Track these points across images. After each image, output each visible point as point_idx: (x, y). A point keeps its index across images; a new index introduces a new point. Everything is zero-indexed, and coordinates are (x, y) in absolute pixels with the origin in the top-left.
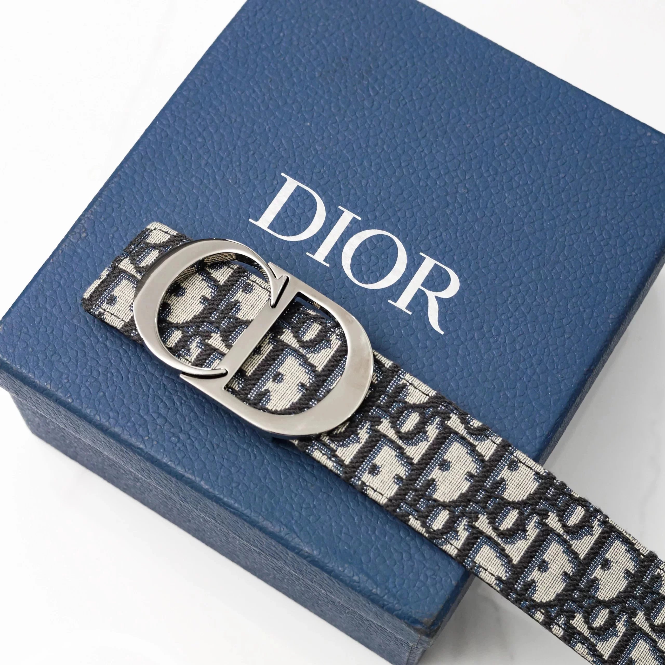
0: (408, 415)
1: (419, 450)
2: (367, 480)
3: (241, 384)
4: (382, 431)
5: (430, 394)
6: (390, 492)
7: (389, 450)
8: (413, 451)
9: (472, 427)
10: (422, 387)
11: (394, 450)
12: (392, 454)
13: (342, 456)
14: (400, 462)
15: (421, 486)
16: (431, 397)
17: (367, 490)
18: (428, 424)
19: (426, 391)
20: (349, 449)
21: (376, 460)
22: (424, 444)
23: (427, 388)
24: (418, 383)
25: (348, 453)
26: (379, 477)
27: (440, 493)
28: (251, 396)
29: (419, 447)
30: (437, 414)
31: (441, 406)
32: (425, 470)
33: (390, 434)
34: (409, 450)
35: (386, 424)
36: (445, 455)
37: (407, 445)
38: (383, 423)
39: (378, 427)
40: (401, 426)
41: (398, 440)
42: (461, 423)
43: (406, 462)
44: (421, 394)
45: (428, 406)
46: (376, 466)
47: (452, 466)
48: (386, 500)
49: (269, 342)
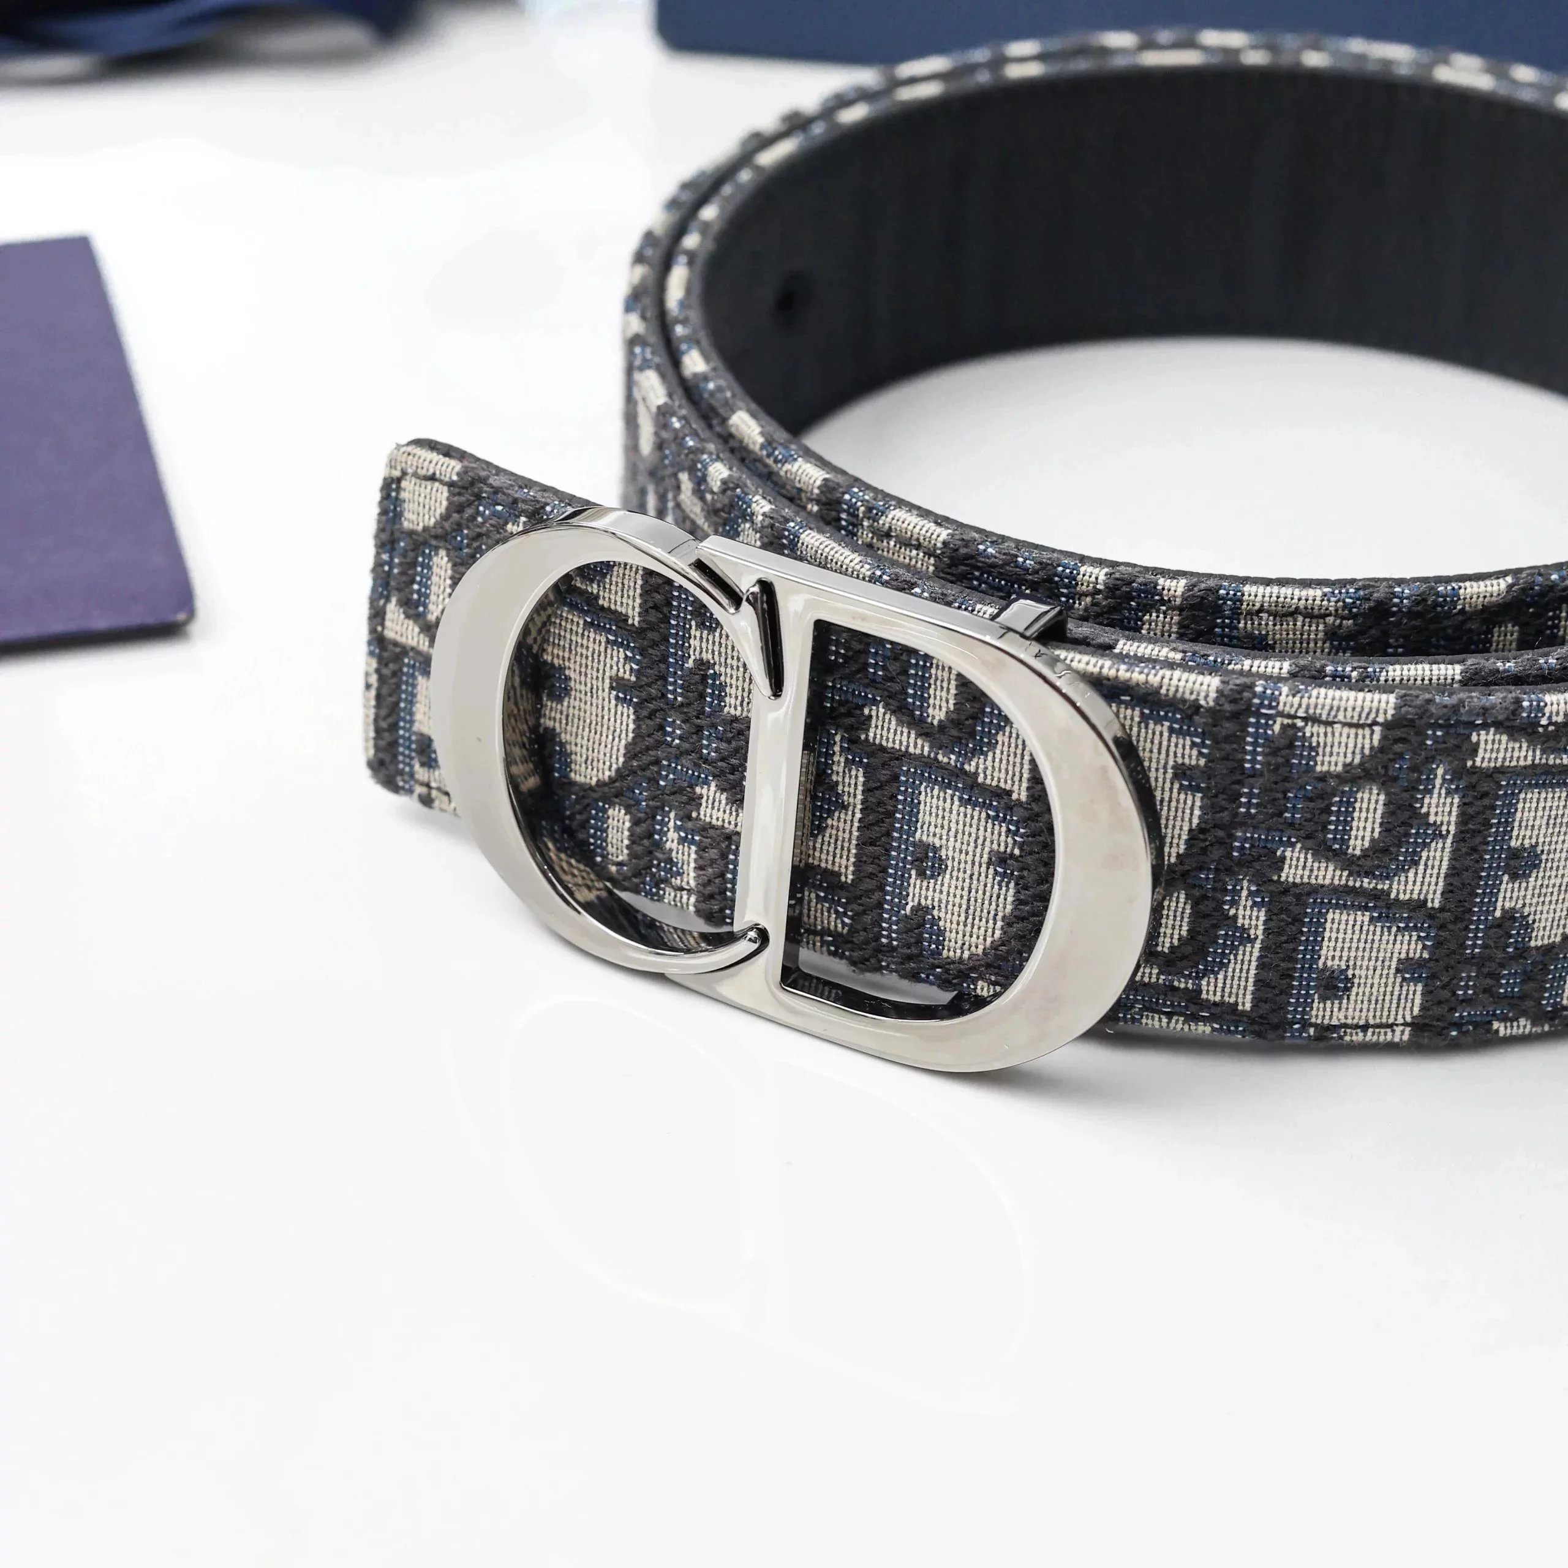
0: (1349, 804)
1: (1429, 871)
2: (1327, 1017)
3: (845, 914)
4: (1298, 880)
5: (1380, 719)
6: (1408, 1009)
7: (1344, 917)
8: (1415, 882)
9: (1551, 728)
10: (1346, 710)
11: (1360, 908)
12: (1359, 923)
13: (1223, 996)
14: (1394, 929)
15: (1484, 946)
16: (1387, 726)
17: (1341, 1038)
18: (1419, 796)
19: (1364, 715)
20: (1230, 970)
21: (1323, 958)
22: (1436, 851)
23: (1362, 707)
24: (1327, 708)
25: (1236, 982)
26: (1357, 994)
27: (1545, 928)
28: (889, 937)
29: (1426, 865)
30: (1430, 759)
31: (1430, 732)
32: (1475, 904)
33: (1324, 877)
34: (1402, 887)
35: (1298, 859)
36: (1511, 838)
37: (1387, 878)
38: (1288, 862)
39: (1280, 876)
40: (1344, 842)
41: (1355, 881)
42: (1515, 740)
43: (1409, 918)
44: (1353, 731)
45: (1391, 756)
46: (1333, 972)
47: (1542, 851)
48: (1408, 1029)
49: (848, 763)
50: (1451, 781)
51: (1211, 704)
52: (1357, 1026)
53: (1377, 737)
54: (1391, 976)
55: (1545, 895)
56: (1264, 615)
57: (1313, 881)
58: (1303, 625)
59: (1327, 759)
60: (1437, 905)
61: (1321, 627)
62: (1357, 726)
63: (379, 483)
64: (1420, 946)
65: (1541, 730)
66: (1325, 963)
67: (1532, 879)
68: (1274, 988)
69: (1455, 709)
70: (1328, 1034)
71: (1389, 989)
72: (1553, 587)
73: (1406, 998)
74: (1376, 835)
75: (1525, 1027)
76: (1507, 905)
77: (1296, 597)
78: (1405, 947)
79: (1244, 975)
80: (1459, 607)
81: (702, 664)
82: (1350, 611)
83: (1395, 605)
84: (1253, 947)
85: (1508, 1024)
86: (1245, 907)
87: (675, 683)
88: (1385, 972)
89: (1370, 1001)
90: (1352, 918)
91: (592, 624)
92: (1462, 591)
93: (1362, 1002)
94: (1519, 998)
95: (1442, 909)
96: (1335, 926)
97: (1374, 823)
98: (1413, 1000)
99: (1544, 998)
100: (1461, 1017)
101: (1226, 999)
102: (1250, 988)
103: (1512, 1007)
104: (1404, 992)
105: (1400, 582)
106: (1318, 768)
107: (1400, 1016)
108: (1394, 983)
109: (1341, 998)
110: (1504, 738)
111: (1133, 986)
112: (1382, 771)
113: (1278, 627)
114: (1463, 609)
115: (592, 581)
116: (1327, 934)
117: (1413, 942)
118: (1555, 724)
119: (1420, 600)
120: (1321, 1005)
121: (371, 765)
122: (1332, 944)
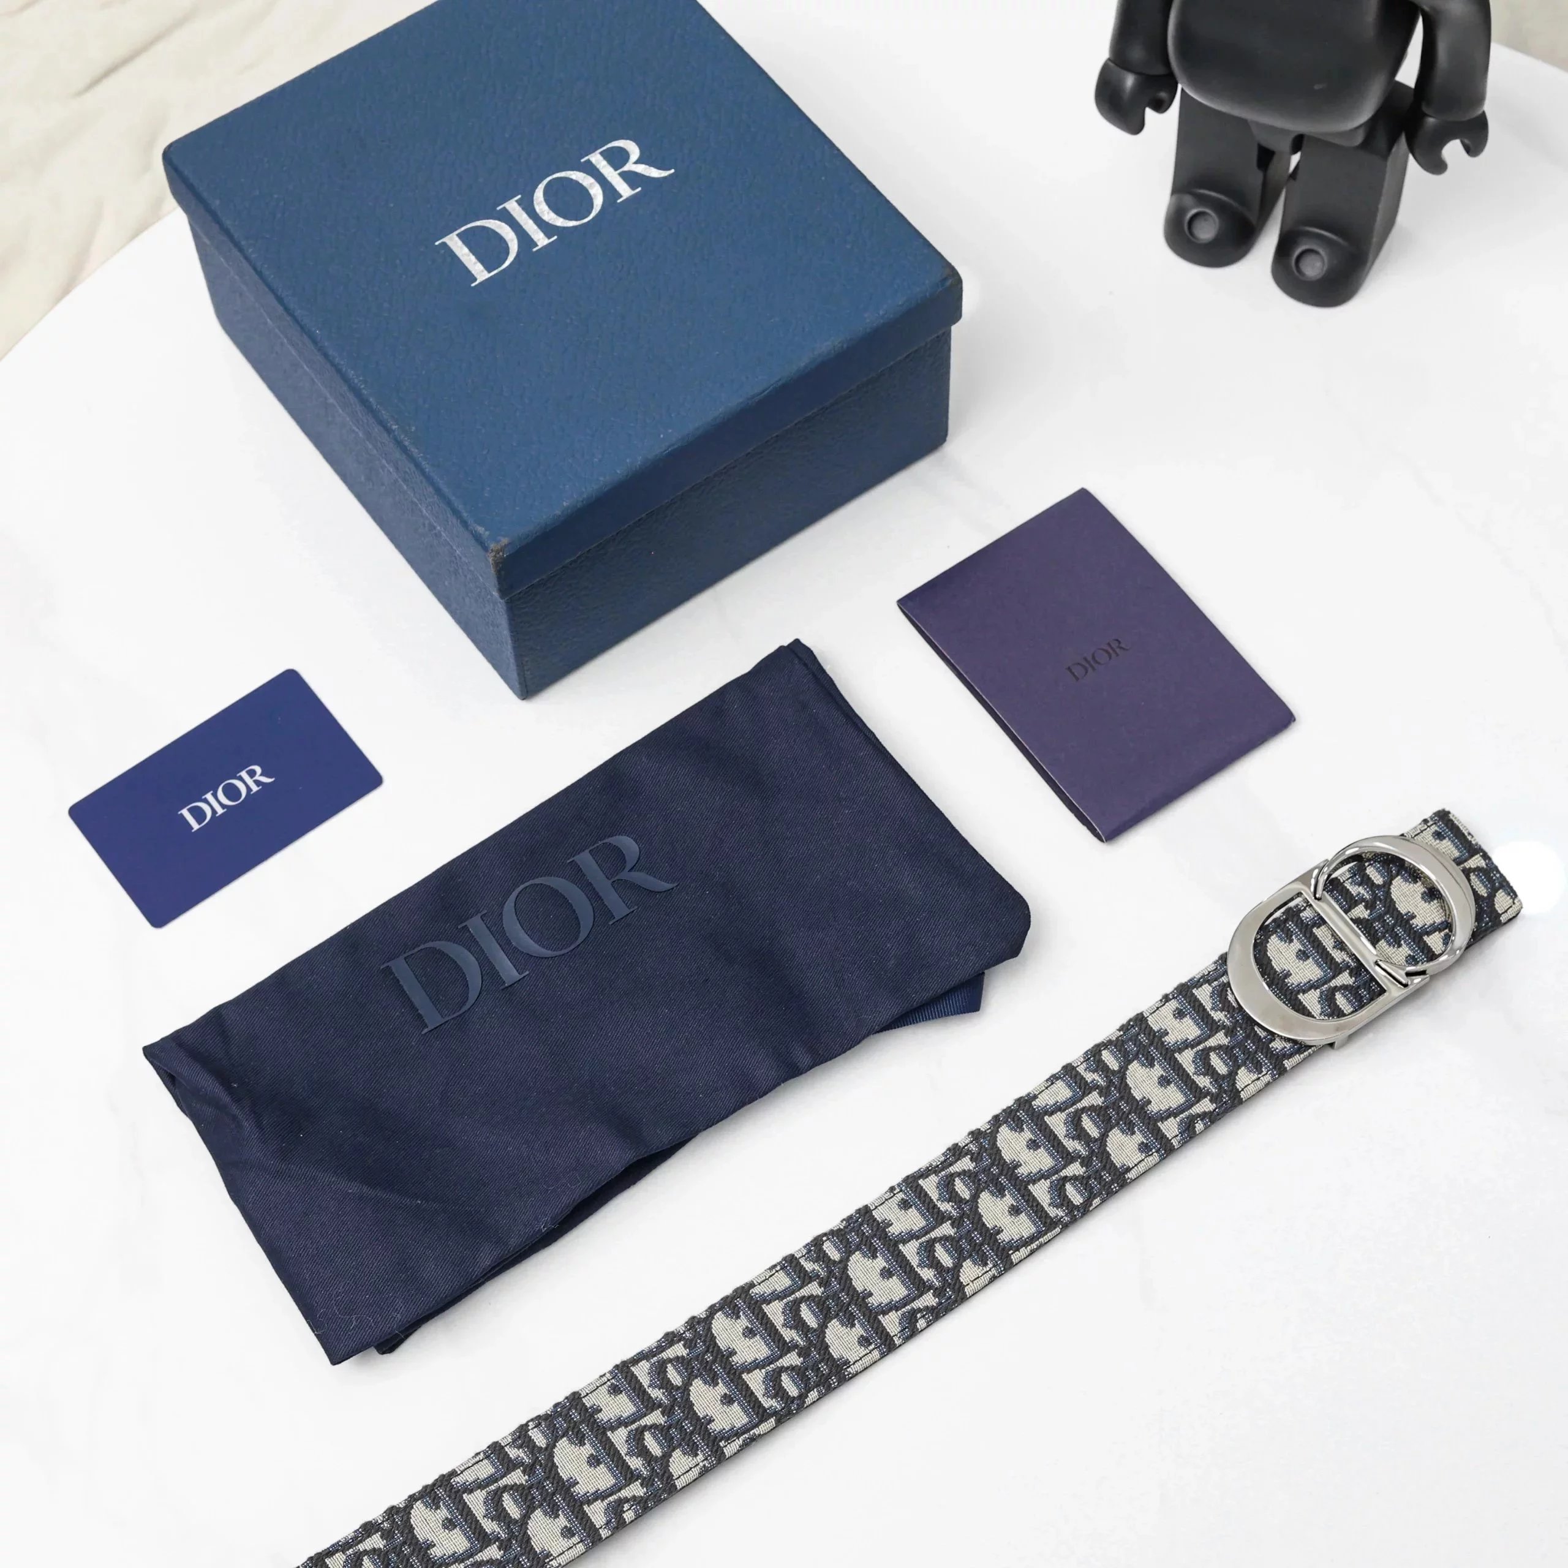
0: (1227, 1065)
2: (1172, 1005)
3: (1305, 920)
5: (1242, 1092)
11: (1194, 1040)
15: (1150, 1052)
16: (1239, 1092)
17: (1164, 1003)
19: (1247, 1090)
24: (1257, 1085)
28: (1291, 926)
30: (1219, 1091)
31: (1227, 1098)
32: (1165, 1061)
42: (1203, 1111)
48: (1148, 1017)
49: (1344, 961)
50: (1208, 1090)
52: (1161, 1007)
53: (1238, 1087)
54: (1166, 1027)
55: (1147, 1077)
57: (1213, 1037)
59: (1244, 1072)
62: (1246, 1086)
63: (1517, 893)
64: (1168, 1041)
65: (1198, 1119)
66: (1187, 1018)
68: (1193, 1002)
70: (1168, 1002)
71: (1163, 1023)
73: (1156, 1025)
74: (1211, 1062)
75: (1113, 1038)
76: (1156, 1068)
78: (1171, 1038)
79: (1204, 999)
81: (1400, 946)
84: (1209, 1008)
86: (1222, 1017)
87: (1401, 932)
88: (1169, 1028)
89: (1165, 1017)
90: (1193, 1035)
91: (1434, 924)
93: (1167, 1015)
94: (1124, 1045)
95: (1174, 1056)
97: (1216, 1065)
98: (1154, 1025)
100: (1135, 1029)
102: (1199, 997)
103: (1123, 1041)
104: (1158, 1025)
106: (1243, 1068)
107: (1153, 1019)
108: (1163, 1026)
109: (1174, 1012)
110: (1206, 1111)
112: (1229, 1080)
115: (1445, 935)
116: (1195, 1026)
117: (1171, 1041)
120: (1177, 1007)
121: (1449, 813)
122: (1191, 1024)
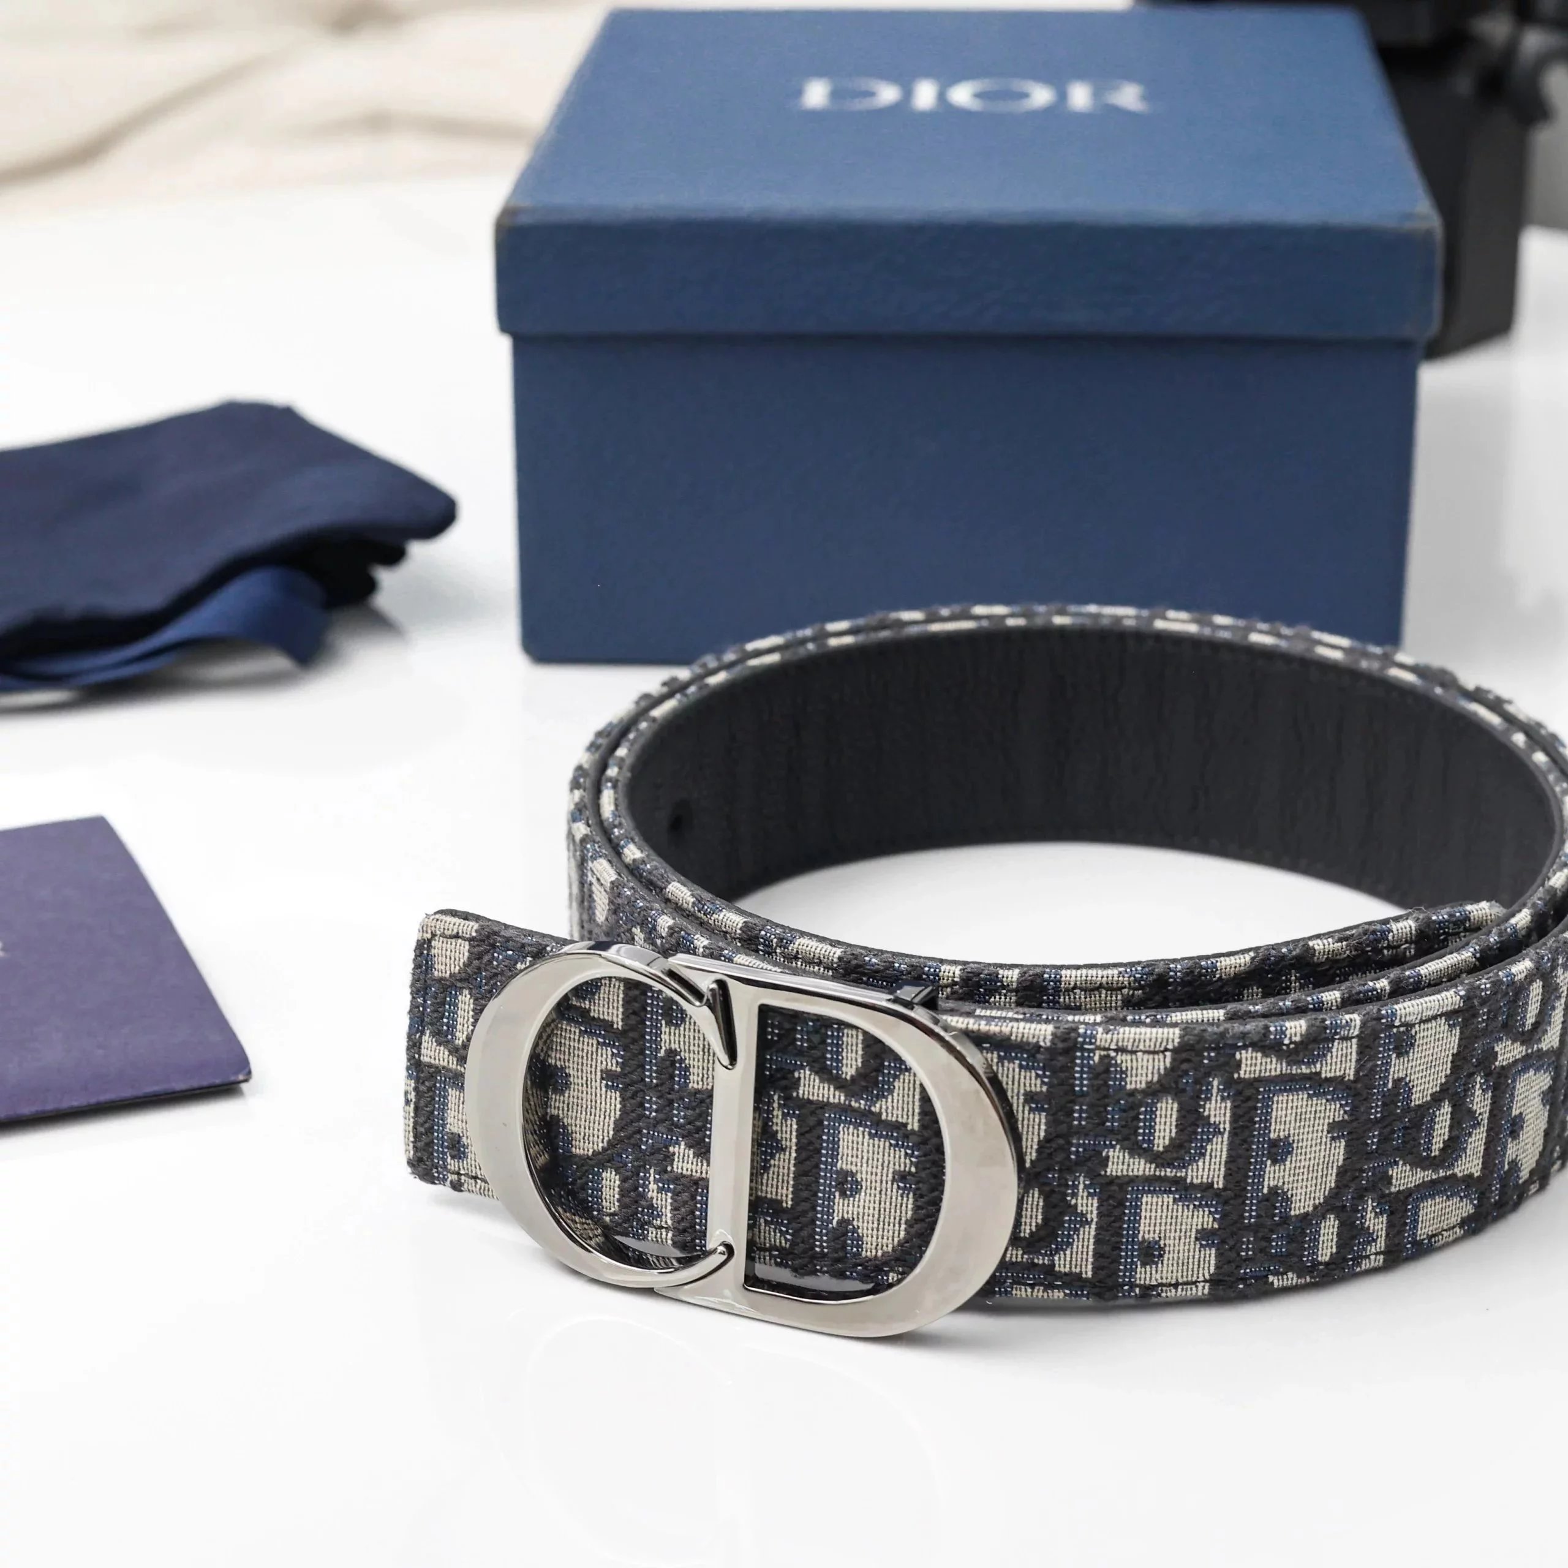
0: (1153, 1112)
1: (1213, 1160)
2: (1148, 1279)
3: (787, 1232)
4: (1119, 1174)
5: (1170, 1046)
6: (1206, 1268)
7: (1155, 1199)
8: (1203, 1169)
9: (1292, 1046)
10: (1145, 1041)
11: (1165, 1192)
12: (1165, 1203)
13: (1070, 1268)
14: (1191, 1207)
15: (1258, 1217)
16: (1175, 1051)
17: (1159, 1295)
18: (1202, 1103)
19: (1158, 1044)
20: (1075, 1247)
21: (1141, 1233)
22: (1217, 1144)
23: (1157, 1038)
24: (1131, 1040)
25: (1079, 1256)
26: (1169, 1259)
27: (1300, 1200)
28: (821, 1246)
29: (1211, 1156)
30: (1208, 1074)
31: (1206, 1054)
32: (1248, 1184)
33: (1138, 1170)
34: (1195, 1174)
35: (1118, 1157)
36: (1270, 1131)
37: (1184, 1167)
38: (1111, 1159)
39: (1106, 1172)
40: (1150, 1142)
41: (1160, 1171)
42: (1267, 1056)
43: (1202, 1198)
44: (1151, 1056)
45: (1180, 1073)
46: (1150, 1242)
47: (1293, 1141)
48: (1207, 1285)
49: (784, 1115)
50: (1224, 1090)
51: (1048, 1044)
52: (1170, 1285)
53: (1168, 1060)
54: (1192, 1243)
55: (1298, 1174)
56: (1077, 991)
57: (1131, 1174)
58: (1106, 997)
59: (1134, 1079)
60: (1221, 1186)
61: (1119, 997)
62: (1154, 1053)
63: (414, 945)
64: (1211, 1219)
65: (1285, 1048)
66: (1143, 1237)
67: (1288, 1163)
68: (1108, 1258)
69: (1222, 1035)
70: (1149, 1292)
71: (1191, 1253)
72: (1283, 957)
73: (1204, 1260)
74: (1173, 1135)
75: (1292, 1279)
76: (1272, 1184)
77: (1100, 976)
78: (1201, 1220)
79: (1085, 1250)
80: (1218, 976)
81: (671, 1053)
82: (1139, 983)
83: (1171, 977)
84: (1090, 1228)
85: (1280, 1277)
86: (1082, 1197)
87: (650, 1070)
88: (1188, 1240)
89: (1178, 1264)
90: (1160, 1200)
91: (586, 1031)
92: (1218, 964)
93: (1173, 1265)
94: (1287, 1256)
95: (1225, 1189)
96: (1149, 1207)
97: (1171, 1125)
98: (1209, 1262)
99: (1304, 1256)
100: (1245, 1273)
101: (1073, 1270)
102: (1091, 1260)
103: (1281, 1263)
104: (1202, 1256)
105: (1174, 961)
106: (1128, 1087)
107: (1201, 1275)
108: (1195, 1249)
109: (1156, 1263)
110: (1259, 1055)
111: (1003, 1265)
112: (1173, 1085)
113: (1088, 999)
114: (1221, 977)
115: (584, 999)
116: (1143, 1214)
117: (1206, 1216)
118: (1295, 1043)
119: (1189, 972)
120: (1143, 1270)
121: (410, 1163)
122: (1148, 1221)
